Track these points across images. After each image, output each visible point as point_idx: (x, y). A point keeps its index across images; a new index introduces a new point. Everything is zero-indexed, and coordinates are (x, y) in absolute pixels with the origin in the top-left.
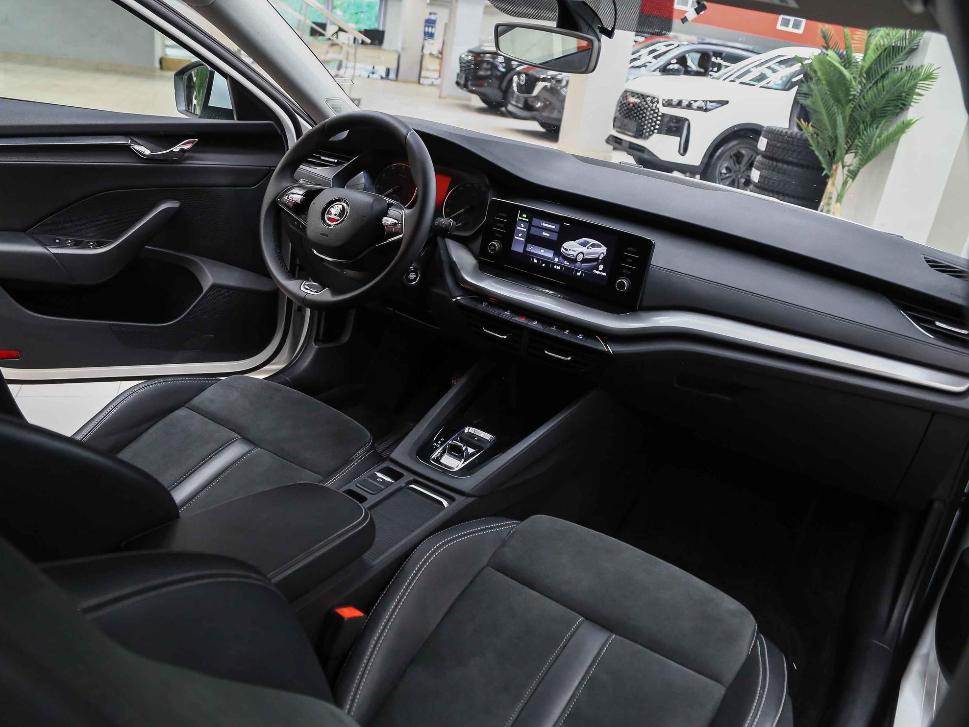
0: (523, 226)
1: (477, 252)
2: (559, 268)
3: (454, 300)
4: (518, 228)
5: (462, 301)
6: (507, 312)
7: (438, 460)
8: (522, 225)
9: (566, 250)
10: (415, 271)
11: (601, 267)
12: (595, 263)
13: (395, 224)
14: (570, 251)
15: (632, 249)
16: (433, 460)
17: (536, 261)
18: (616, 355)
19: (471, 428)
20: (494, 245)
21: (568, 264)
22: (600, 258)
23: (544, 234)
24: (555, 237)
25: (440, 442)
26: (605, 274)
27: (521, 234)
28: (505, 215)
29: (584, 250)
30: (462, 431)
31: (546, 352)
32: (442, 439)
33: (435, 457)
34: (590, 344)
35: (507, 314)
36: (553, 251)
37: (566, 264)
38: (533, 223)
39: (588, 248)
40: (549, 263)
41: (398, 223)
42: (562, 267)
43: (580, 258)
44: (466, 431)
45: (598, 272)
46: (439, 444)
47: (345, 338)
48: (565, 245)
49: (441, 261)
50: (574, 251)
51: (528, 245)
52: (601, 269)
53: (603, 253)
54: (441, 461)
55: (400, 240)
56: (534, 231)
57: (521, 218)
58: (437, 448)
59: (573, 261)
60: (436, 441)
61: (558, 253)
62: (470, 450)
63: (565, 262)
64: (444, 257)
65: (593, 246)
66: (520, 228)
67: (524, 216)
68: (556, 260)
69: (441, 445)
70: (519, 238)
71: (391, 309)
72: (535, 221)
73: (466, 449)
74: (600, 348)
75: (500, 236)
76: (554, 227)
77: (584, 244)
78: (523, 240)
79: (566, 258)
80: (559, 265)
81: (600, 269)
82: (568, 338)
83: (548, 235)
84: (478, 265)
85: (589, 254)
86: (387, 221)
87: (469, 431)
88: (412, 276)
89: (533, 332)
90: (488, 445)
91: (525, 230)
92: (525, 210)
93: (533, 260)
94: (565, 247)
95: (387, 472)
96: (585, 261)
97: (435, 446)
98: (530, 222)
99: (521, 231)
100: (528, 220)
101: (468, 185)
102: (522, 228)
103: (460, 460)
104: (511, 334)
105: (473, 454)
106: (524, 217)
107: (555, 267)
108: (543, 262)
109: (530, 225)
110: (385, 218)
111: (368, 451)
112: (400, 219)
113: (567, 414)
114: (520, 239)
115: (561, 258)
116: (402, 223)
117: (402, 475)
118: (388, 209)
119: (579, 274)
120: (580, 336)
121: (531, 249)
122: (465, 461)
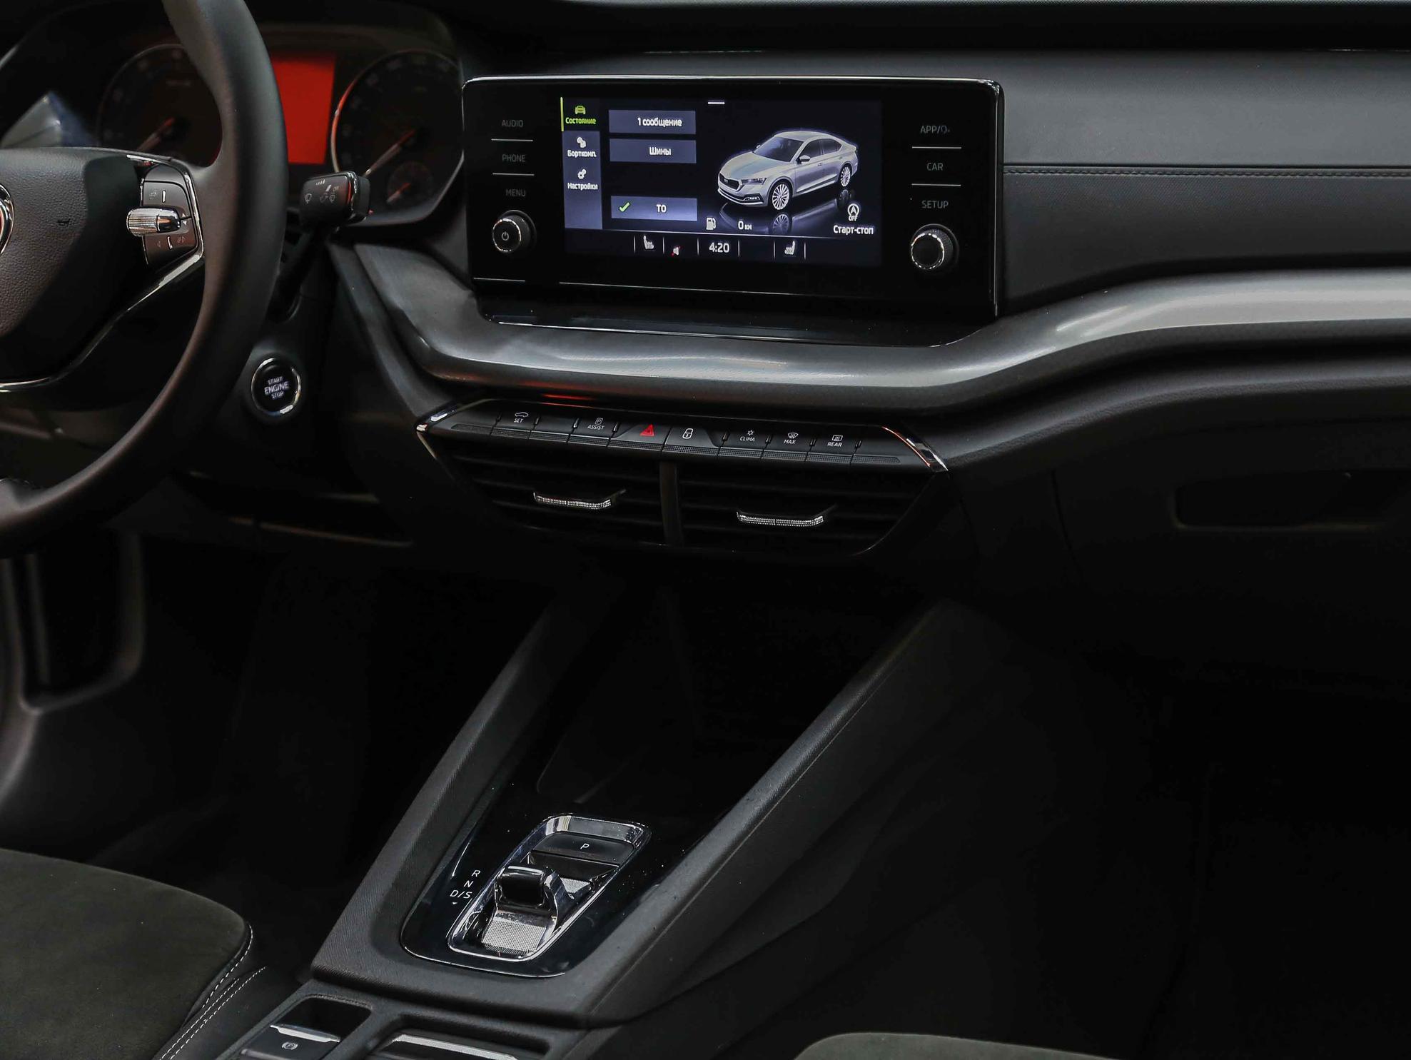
0: (583, 144)
1: (462, 262)
2: (724, 248)
3: (421, 428)
4: (570, 153)
5: (448, 426)
6: (593, 424)
7: (473, 939)
8: (580, 140)
9: (733, 184)
10: (281, 369)
11: (854, 210)
12: (833, 204)
13: (171, 225)
14: (746, 186)
15: (933, 129)
16: (458, 943)
17: (649, 245)
18: (958, 472)
19: (562, 819)
20: (508, 227)
21: (749, 227)
22: (844, 184)
23: (655, 151)
24: (689, 153)
25: (469, 884)
26: (869, 230)
27: (584, 172)
28: (519, 123)
29: (789, 169)
30: (535, 831)
31: (743, 518)
32: (476, 873)
33: (460, 934)
34: (869, 456)
35: (594, 433)
36: (695, 200)
37: (744, 231)
38: (613, 128)
39: (799, 161)
40: (690, 239)
41: (180, 219)
42: (732, 241)
43: (783, 195)
44: (549, 831)
45: (846, 230)
46: (467, 889)
47: (130, 662)
48: (729, 169)
49: (358, 319)
50: (759, 181)
51: (613, 198)
52: (855, 218)
53: (848, 165)
54: (484, 941)
55: (199, 270)
56: (621, 152)
57: (572, 121)
58: (463, 903)
59: (764, 213)
60: (458, 882)
61: (711, 202)
62: (572, 886)
63: (741, 225)
64: (364, 306)
65: (813, 149)
66: (576, 154)
67: (580, 109)
68: (711, 224)
69: (475, 890)
70: (582, 184)
71: (248, 522)
72: (618, 120)
73: (557, 884)
74: (904, 461)
75: (521, 193)
76: (679, 123)
77: (783, 153)
78: (596, 187)
79: (737, 211)
80: (723, 239)
81: (851, 218)
82: (798, 457)
83: (667, 152)
84: (474, 301)
85: (804, 179)
86: (143, 219)
87: (559, 829)
88: (276, 388)
89: (689, 465)
90: (627, 856)
91: (593, 154)
92: (577, 92)
93: (641, 244)
94: (728, 177)
95: (313, 1015)
96: (798, 204)
97: (455, 899)
98: (603, 126)
99: (581, 162)
100: (593, 121)
101: (393, 66)
102: (581, 150)
103: (545, 922)
104: (623, 492)
105: (583, 895)
106: (580, 116)
107: (712, 247)
108: (672, 241)
109: (604, 137)
110: (135, 214)
111: (242, 976)
112: (183, 203)
113: (854, 700)
114: (582, 187)
115: (723, 216)
116: (191, 216)
117: (362, 1014)
118: (139, 183)
119: (790, 250)
120: (836, 441)
121: (624, 209)
122: (560, 923)
